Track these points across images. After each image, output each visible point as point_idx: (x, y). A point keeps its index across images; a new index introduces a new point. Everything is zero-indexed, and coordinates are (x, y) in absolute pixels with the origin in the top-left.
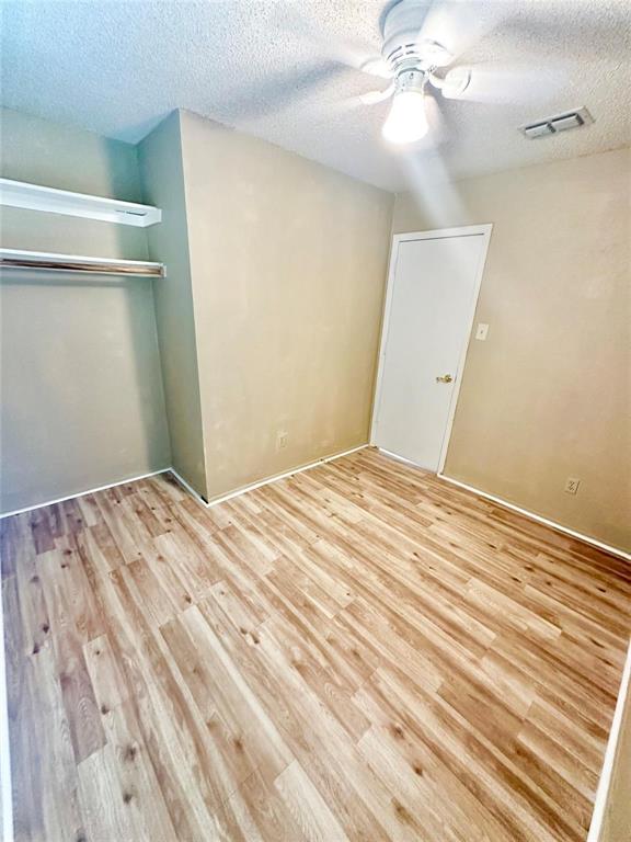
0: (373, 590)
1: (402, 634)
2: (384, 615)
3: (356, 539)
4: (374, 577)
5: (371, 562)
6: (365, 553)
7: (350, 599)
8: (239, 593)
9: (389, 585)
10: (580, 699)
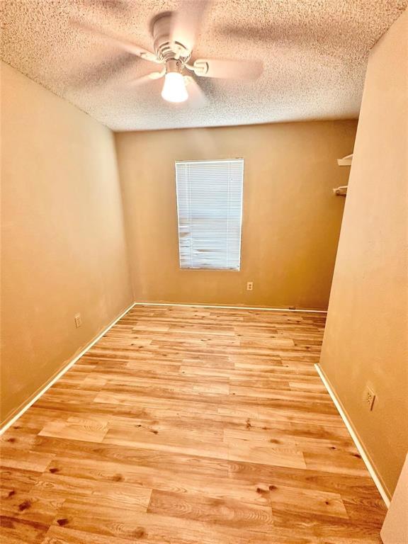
0: (173, 383)
1: (148, 372)
2: (160, 375)
3: (209, 412)
4: (177, 390)
5: (185, 399)
6: (194, 404)
7: (181, 371)
8: (228, 346)
9: (165, 391)
10: (55, 394)
